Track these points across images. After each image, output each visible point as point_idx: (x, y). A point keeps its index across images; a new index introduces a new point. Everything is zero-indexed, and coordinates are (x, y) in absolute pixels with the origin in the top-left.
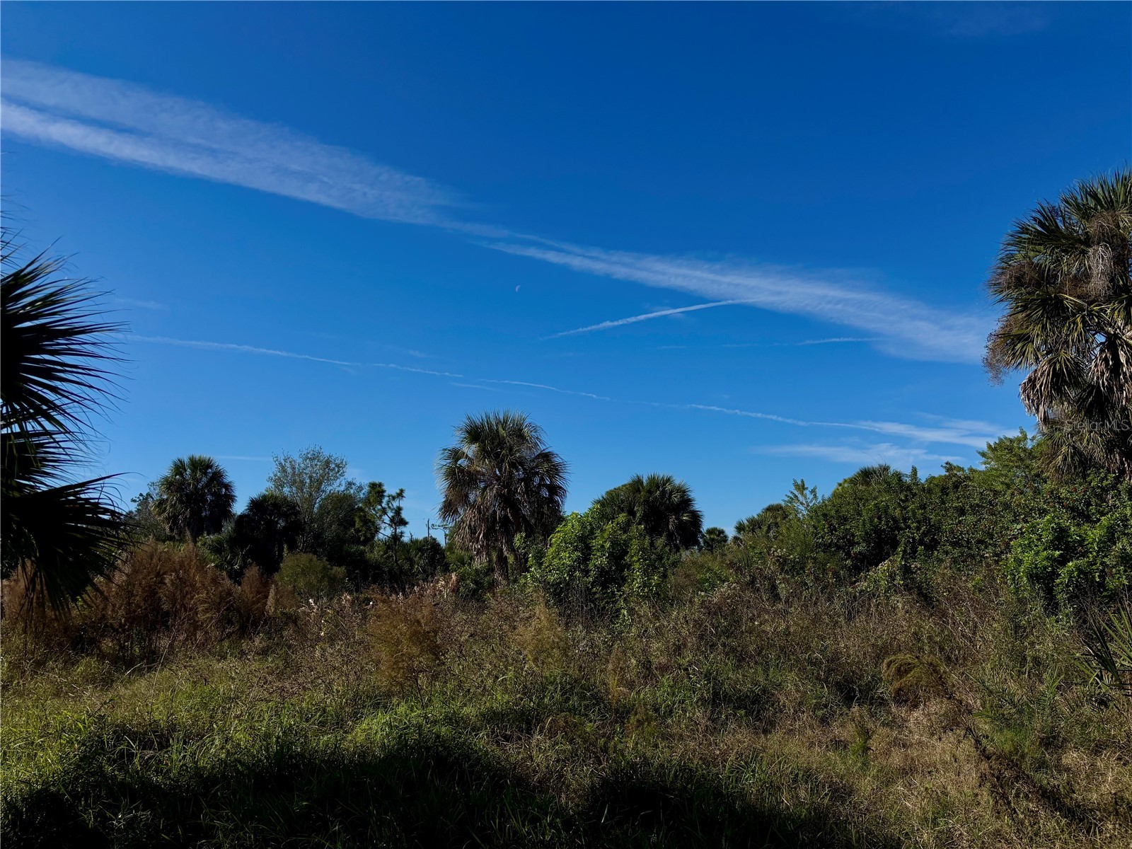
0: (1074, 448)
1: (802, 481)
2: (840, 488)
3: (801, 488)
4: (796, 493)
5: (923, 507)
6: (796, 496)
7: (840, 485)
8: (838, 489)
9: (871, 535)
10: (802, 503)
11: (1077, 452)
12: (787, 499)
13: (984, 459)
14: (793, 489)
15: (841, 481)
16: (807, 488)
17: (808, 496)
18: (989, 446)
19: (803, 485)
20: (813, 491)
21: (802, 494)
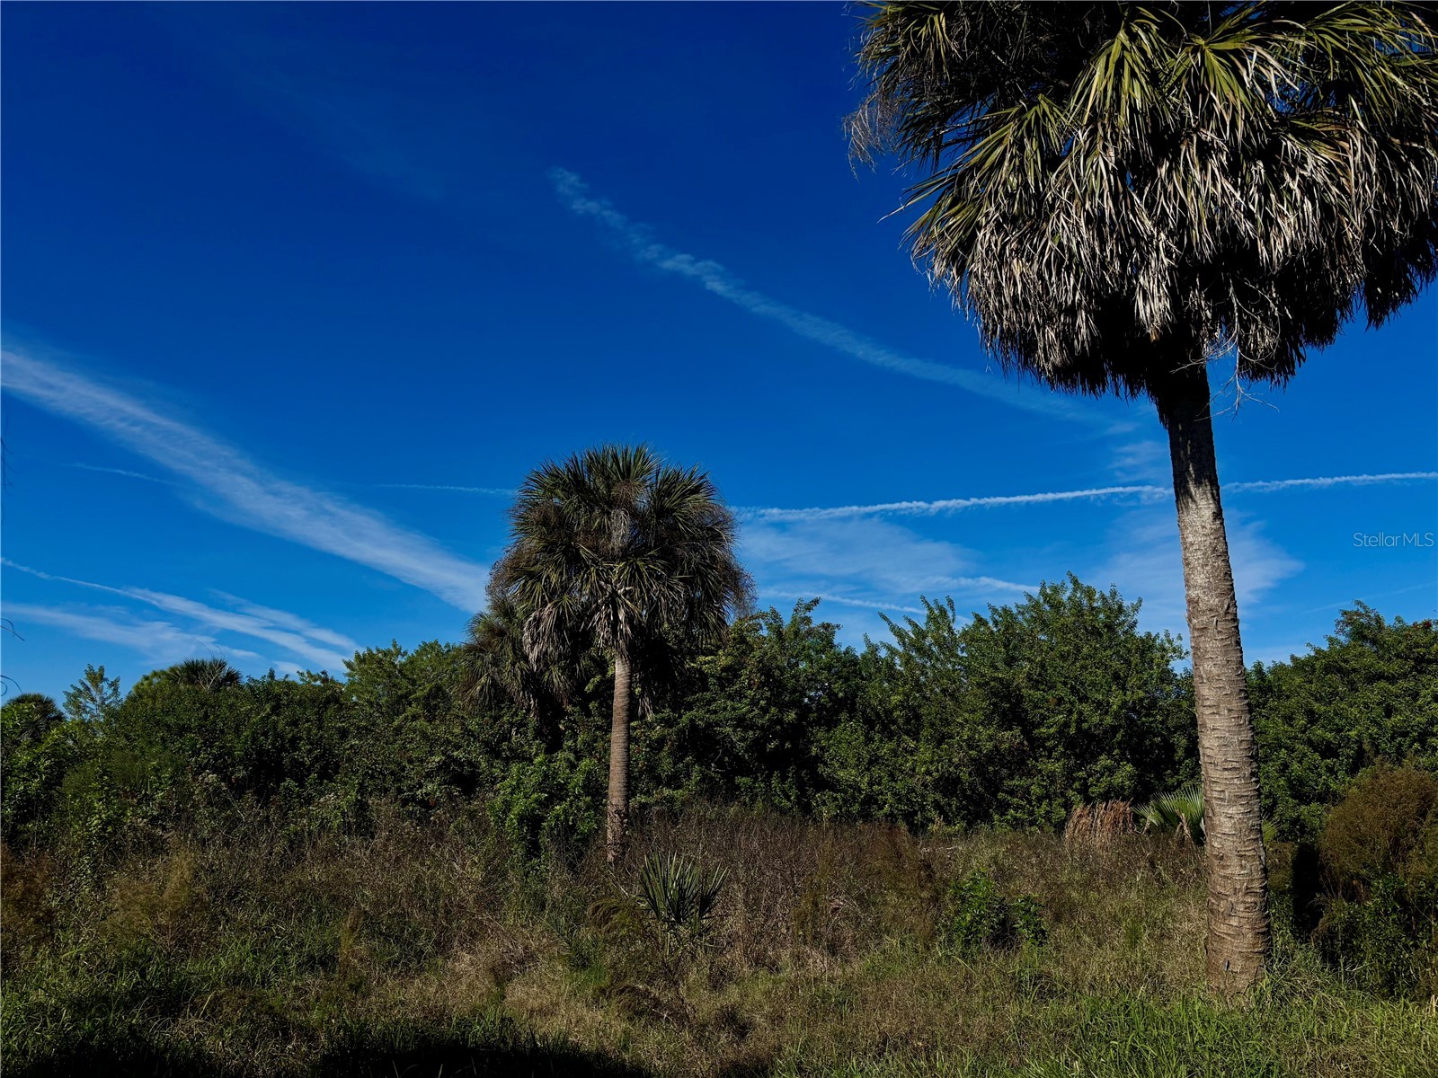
0: (493, 679)
1: (102, 669)
2: (145, 683)
3: (97, 677)
4: (88, 684)
5: (295, 723)
6: (88, 689)
7: (147, 678)
8: (142, 684)
9: (251, 755)
10: (93, 700)
11: (494, 684)
12: (72, 691)
13: (348, 671)
14: (84, 677)
15: (148, 673)
16: (106, 680)
17: (105, 690)
18: (358, 656)
19: (101, 676)
20: (114, 685)
21: (97, 686)
